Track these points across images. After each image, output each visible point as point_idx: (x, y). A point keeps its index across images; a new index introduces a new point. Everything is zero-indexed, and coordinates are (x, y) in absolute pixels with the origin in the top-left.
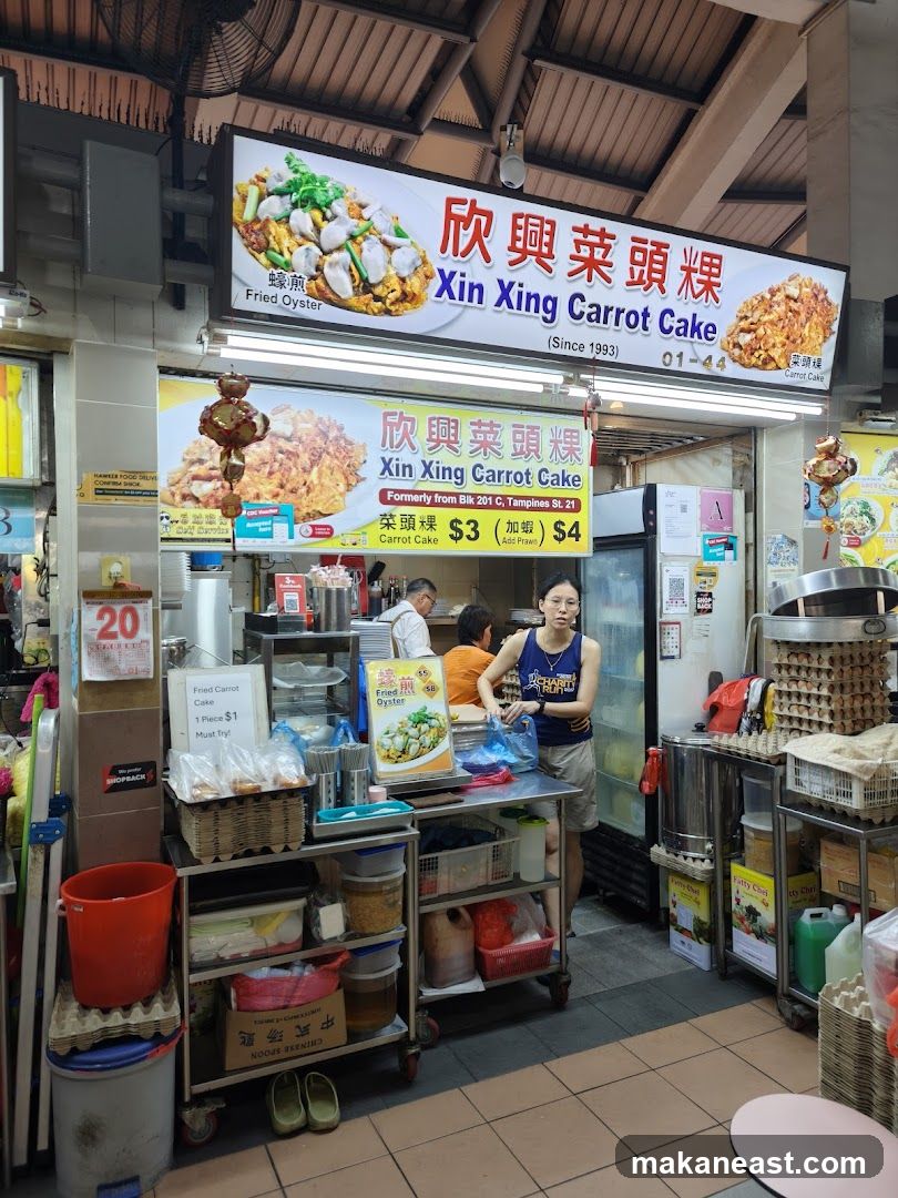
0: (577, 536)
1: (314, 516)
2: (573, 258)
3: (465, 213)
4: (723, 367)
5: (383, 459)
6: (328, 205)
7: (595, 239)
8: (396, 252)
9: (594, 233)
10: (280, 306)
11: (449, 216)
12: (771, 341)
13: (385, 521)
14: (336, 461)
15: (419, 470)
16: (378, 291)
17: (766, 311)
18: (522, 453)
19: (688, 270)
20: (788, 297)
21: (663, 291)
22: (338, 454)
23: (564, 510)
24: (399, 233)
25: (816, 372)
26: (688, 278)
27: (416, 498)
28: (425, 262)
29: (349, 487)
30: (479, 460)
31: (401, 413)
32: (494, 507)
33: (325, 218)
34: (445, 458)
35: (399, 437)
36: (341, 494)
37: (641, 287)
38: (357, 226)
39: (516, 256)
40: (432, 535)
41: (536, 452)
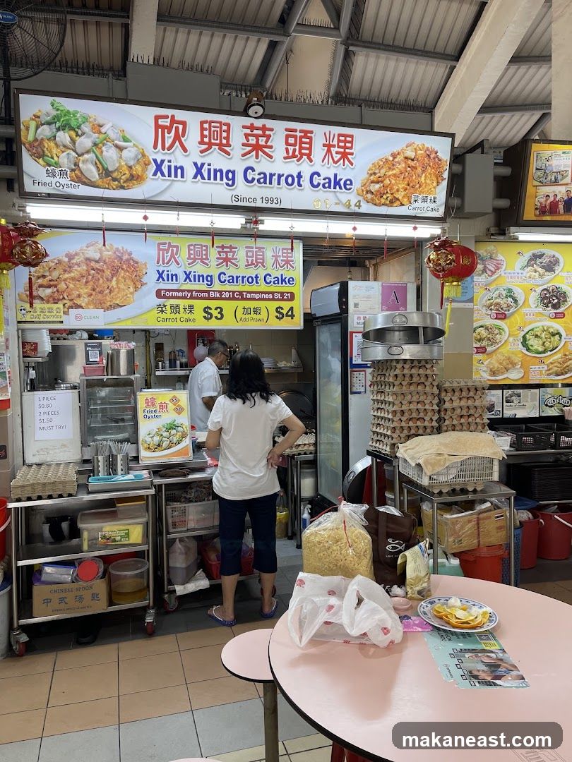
0: (292, 316)
1: (114, 307)
2: (243, 145)
3: (168, 124)
4: (359, 206)
5: (158, 271)
6: (79, 127)
7: (260, 132)
8: (124, 151)
9: (258, 129)
10: (54, 188)
11: (157, 126)
12: (396, 188)
13: (160, 309)
14: (127, 274)
15: (182, 277)
16: (115, 175)
17: (390, 168)
18: (252, 264)
19: (329, 147)
20: (406, 158)
21: (311, 161)
22: (128, 269)
23: (283, 300)
24: (126, 140)
25: (433, 205)
26: (329, 151)
27: (180, 294)
28: (144, 155)
29: (136, 289)
30: (223, 270)
31: (169, 243)
32: (234, 299)
33: (77, 135)
34: (199, 269)
35: (168, 258)
36: (131, 293)
37: (295, 159)
38: (98, 138)
39: (204, 147)
40: (191, 316)
41: (262, 263)
